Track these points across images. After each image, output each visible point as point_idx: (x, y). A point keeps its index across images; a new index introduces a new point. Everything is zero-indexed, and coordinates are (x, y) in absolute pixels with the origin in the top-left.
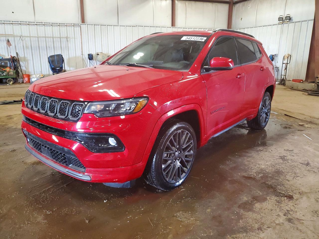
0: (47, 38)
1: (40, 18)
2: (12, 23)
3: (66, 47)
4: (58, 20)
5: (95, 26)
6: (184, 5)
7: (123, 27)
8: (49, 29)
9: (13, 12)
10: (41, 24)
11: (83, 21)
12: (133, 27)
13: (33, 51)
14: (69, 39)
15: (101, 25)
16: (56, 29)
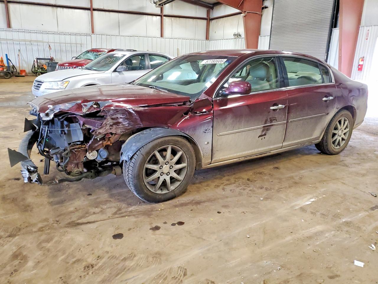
0: (66, 44)
1: (61, 29)
2: (42, 33)
3: (80, 51)
4: (75, 31)
5: (102, 36)
6: (171, 21)
7: (123, 37)
8: (68, 37)
9: (42, 25)
10: (62, 33)
11: (93, 32)
12: (131, 37)
13: (56, 53)
14: (82, 45)
15: (106, 35)
16: (73, 37)
